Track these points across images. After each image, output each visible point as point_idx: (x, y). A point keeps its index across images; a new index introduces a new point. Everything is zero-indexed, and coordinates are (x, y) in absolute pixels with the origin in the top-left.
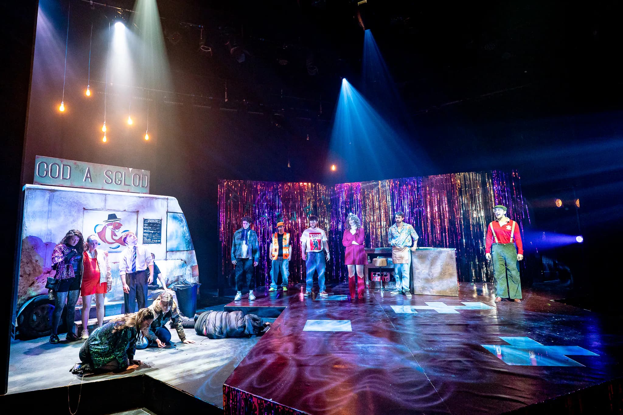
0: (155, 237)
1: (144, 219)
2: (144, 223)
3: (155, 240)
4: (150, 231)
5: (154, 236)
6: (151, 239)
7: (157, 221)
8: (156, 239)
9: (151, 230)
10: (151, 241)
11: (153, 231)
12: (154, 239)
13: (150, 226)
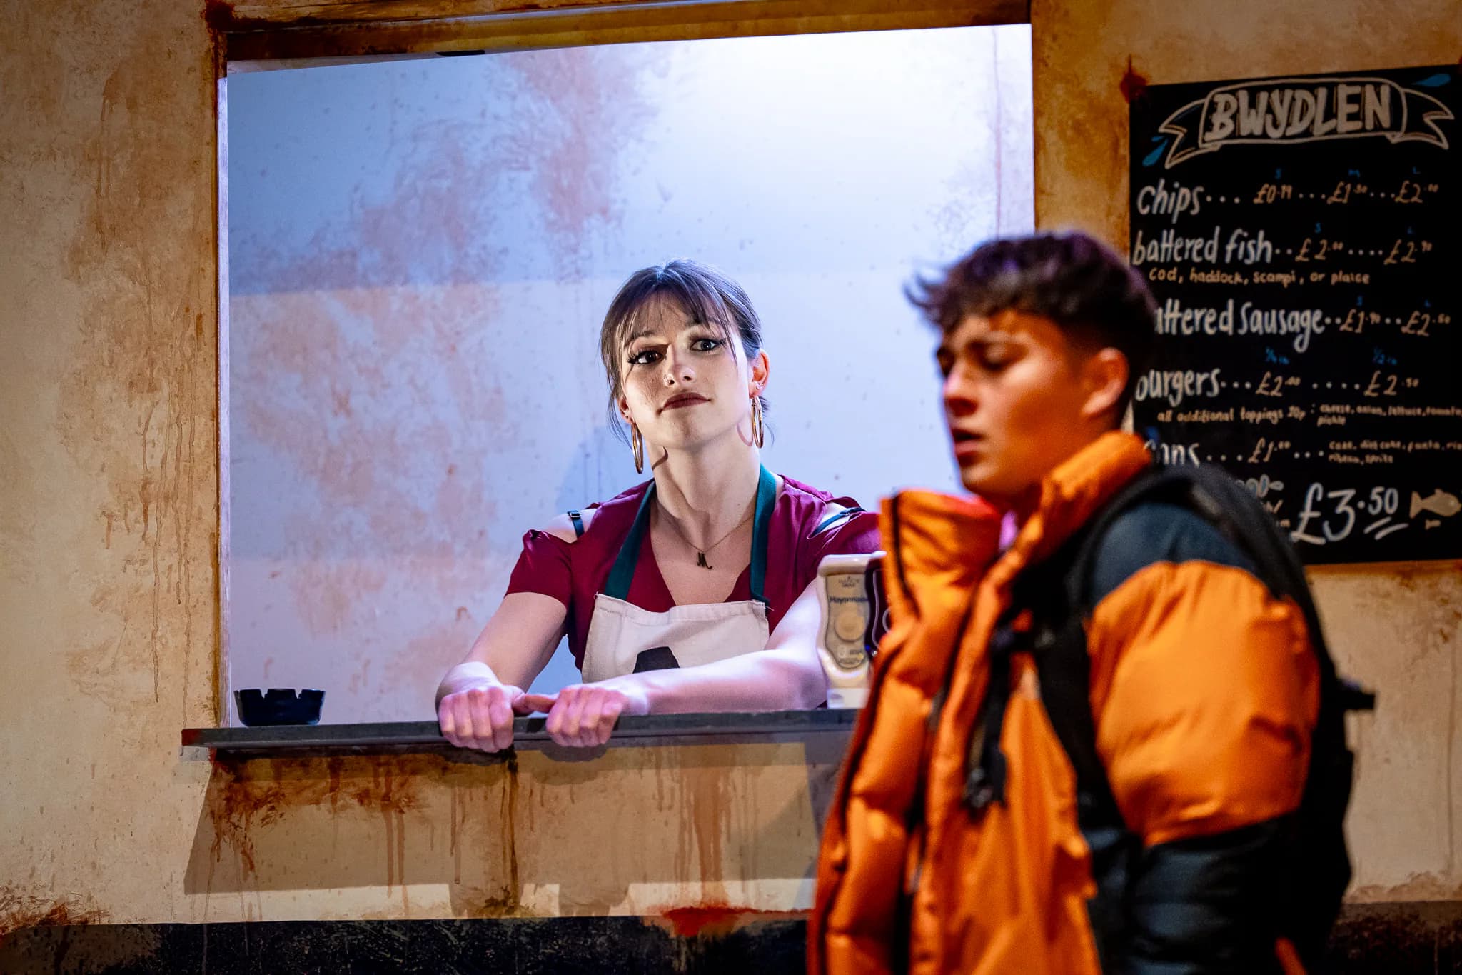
0: (1357, 428)
1: (1132, 84)
2: (1141, 177)
3: (1362, 479)
4: (1261, 322)
5: (1333, 414)
6: (1274, 468)
7: (1377, 106)
8: (1379, 475)
9: (1269, 299)
10: (1292, 510)
11: (1307, 321)
12: (1335, 477)
13: (1253, 221)
